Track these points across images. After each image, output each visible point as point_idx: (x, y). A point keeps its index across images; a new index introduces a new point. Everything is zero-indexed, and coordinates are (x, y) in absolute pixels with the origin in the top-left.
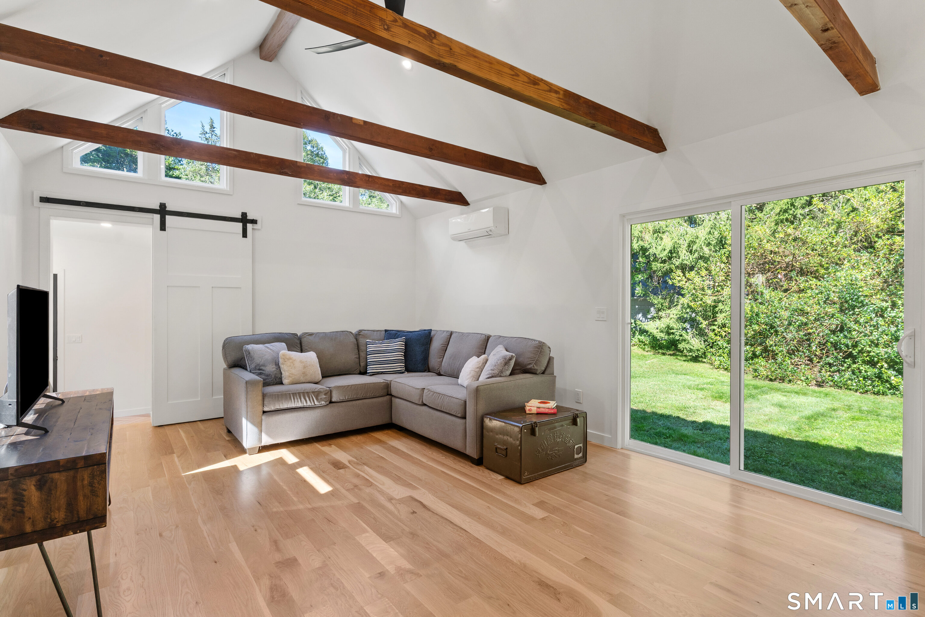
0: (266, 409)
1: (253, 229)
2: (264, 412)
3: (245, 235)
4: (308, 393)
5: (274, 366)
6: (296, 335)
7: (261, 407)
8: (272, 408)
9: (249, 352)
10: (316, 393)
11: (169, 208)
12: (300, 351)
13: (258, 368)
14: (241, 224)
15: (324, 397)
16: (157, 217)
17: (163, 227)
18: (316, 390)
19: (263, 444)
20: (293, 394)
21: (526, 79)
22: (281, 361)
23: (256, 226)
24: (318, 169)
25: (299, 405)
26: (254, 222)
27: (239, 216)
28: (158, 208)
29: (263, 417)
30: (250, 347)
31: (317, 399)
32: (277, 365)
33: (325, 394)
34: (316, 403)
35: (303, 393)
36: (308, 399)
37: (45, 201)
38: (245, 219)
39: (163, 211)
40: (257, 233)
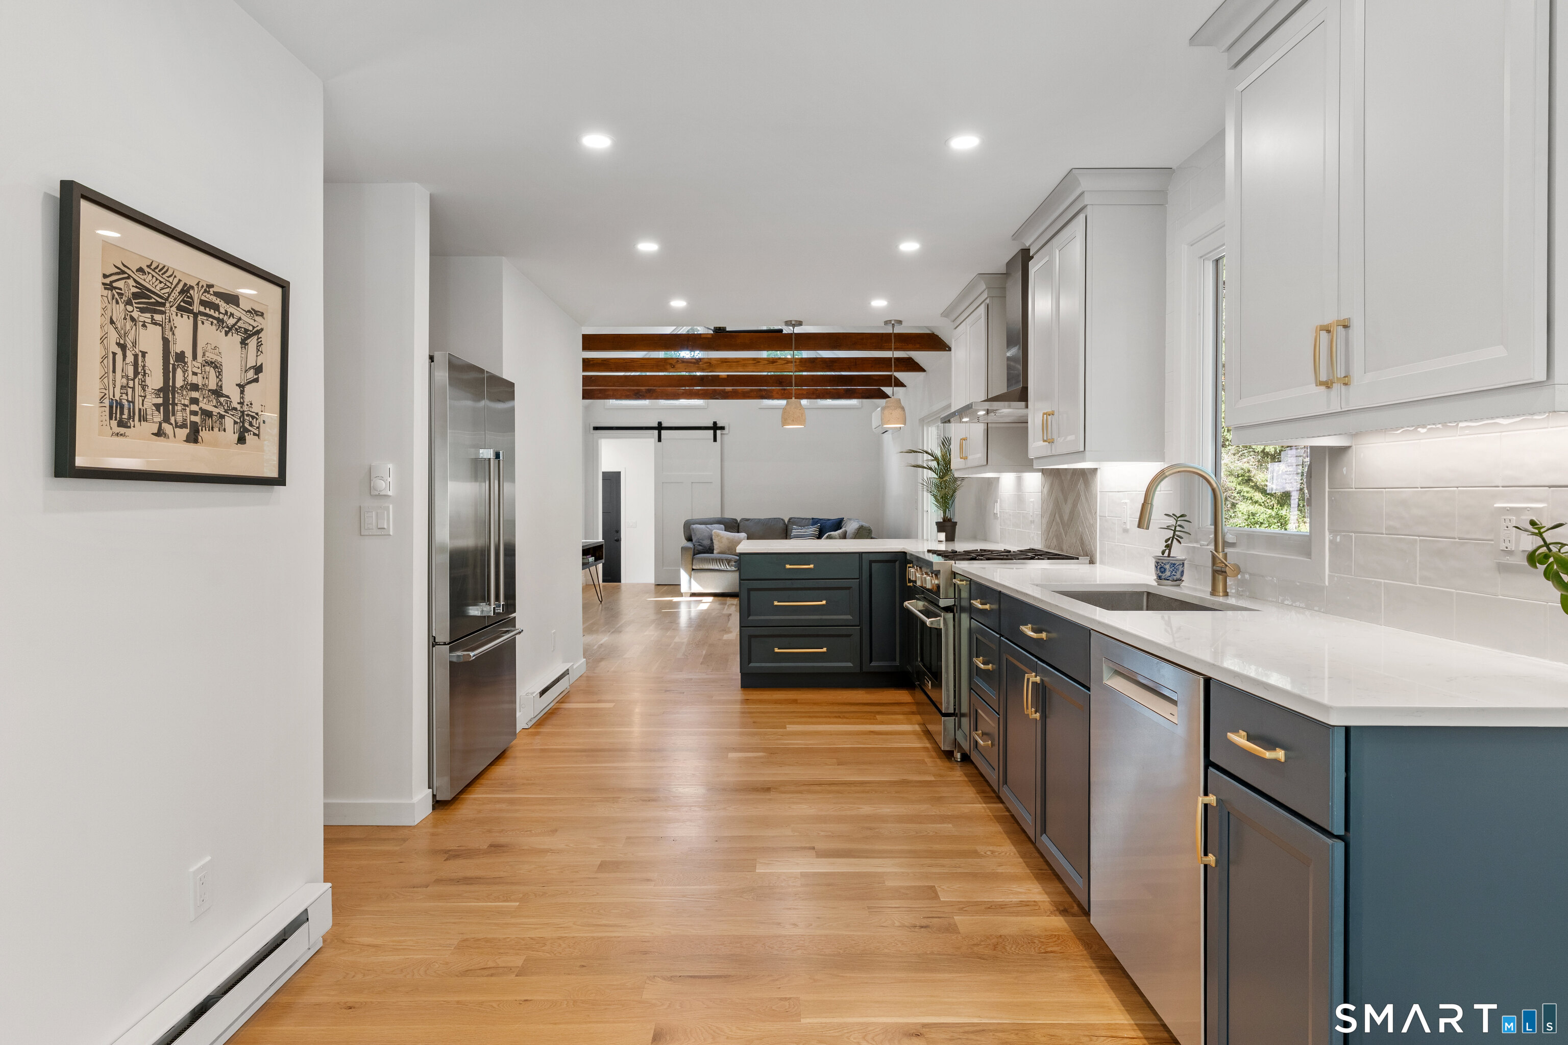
0: (694, 568)
1: (721, 434)
2: (693, 569)
3: (715, 440)
4: (722, 560)
5: (710, 541)
6: (736, 520)
7: (691, 566)
8: (698, 568)
9: (693, 529)
10: (728, 561)
11: (664, 425)
12: (737, 531)
13: (698, 541)
14: (712, 431)
15: (734, 564)
16: (656, 432)
17: (660, 440)
18: (729, 558)
19: (693, 591)
20: (712, 559)
21: (766, 362)
22: (713, 537)
23: (724, 432)
24: (742, 391)
25: (716, 567)
26: (722, 428)
27: (711, 425)
28: (657, 426)
29: (692, 573)
30: (694, 526)
31: (728, 565)
32: (712, 540)
33: (735, 562)
34: (728, 568)
35: (719, 559)
36: (722, 564)
37: (596, 428)
38: (715, 427)
39: (660, 428)
40: (725, 437)
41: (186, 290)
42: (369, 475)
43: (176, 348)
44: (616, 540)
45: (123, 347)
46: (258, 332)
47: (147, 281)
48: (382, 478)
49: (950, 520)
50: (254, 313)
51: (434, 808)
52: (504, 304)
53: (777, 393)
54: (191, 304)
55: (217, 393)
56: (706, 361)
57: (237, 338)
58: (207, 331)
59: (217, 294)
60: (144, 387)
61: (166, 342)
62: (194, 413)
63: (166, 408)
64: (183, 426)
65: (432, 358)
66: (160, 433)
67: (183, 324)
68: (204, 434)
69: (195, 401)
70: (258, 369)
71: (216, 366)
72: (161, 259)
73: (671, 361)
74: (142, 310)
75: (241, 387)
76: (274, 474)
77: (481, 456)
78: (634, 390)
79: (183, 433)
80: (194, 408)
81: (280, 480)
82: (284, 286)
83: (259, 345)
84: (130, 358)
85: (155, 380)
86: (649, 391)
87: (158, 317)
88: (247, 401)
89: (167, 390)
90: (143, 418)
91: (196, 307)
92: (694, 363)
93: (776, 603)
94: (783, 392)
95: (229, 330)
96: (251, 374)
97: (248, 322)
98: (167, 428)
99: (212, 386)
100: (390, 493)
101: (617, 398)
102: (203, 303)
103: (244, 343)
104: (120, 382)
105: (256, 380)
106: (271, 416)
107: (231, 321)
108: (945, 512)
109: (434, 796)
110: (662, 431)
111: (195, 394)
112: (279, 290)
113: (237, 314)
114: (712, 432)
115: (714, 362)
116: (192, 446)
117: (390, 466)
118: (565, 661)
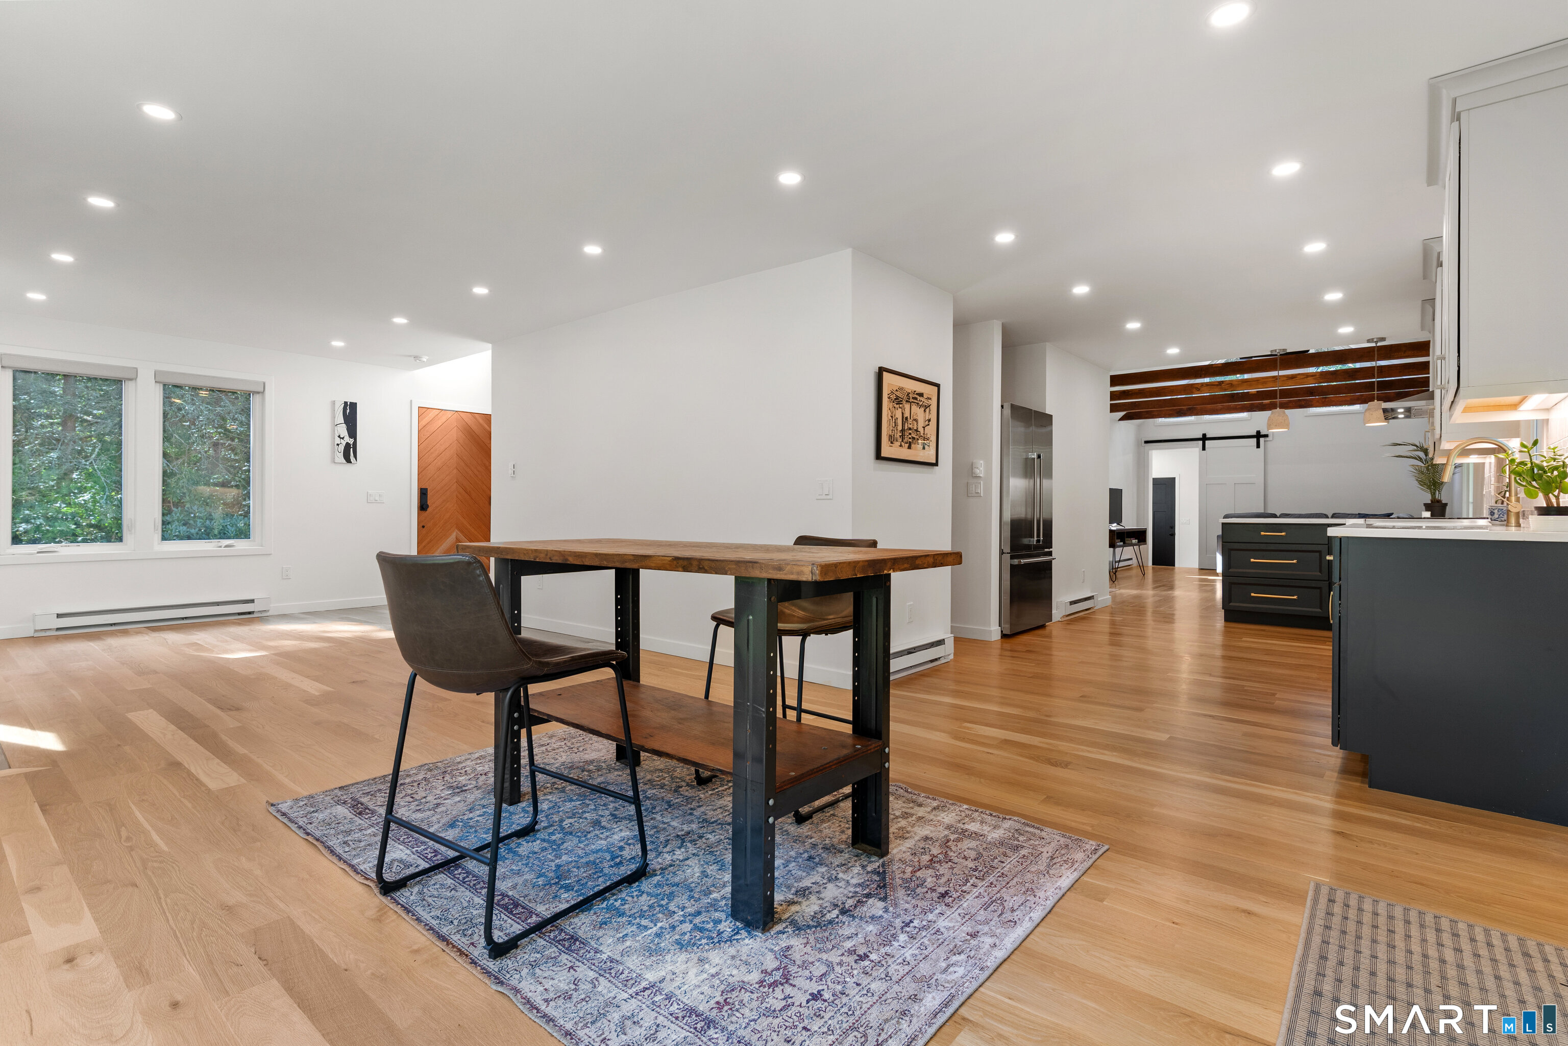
1: (1265, 441)
3: (1259, 447)
11: (1208, 436)
16: (1201, 442)
17: (1204, 448)
21: (1286, 379)
23: (1267, 439)
26: (1266, 436)
27: (1254, 433)
28: (1202, 437)
37: (1146, 442)
38: (1258, 436)
39: (1204, 438)
40: (1269, 444)
41: (909, 394)
42: (972, 467)
43: (905, 416)
44: (1170, 535)
45: (892, 417)
46: (929, 406)
47: (898, 394)
48: (978, 468)
49: (1439, 501)
50: (929, 399)
51: (1002, 638)
52: (1047, 369)
53: (1318, 402)
54: (909, 399)
55: (917, 431)
56: (1227, 383)
57: (923, 409)
58: (914, 407)
59: (917, 394)
60: (897, 430)
61: (903, 413)
62: (910, 438)
63: (902, 437)
64: (907, 443)
65: (1002, 407)
66: (901, 446)
67: (907, 406)
68: (913, 446)
69: (910, 434)
70: (929, 420)
71: (916, 420)
72: (902, 385)
73: (1196, 386)
74: (897, 404)
75: (924, 427)
76: (934, 461)
77: (1030, 457)
78: (1176, 409)
79: (907, 445)
80: (910, 436)
81: (936, 464)
82: (938, 386)
83: (930, 411)
84: (894, 421)
85: (900, 428)
86: (1190, 409)
87: (901, 405)
88: (926, 434)
89: (903, 431)
90: (897, 441)
91: (911, 400)
92: (1217, 385)
93: (1252, 560)
94: (1324, 400)
95: (921, 406)
96: (927, 423)
97: (926, 402)
98: (903, 443)
99: (915, 428)
100: (981, 475)
101: (1165, 416)
102: (913, 398)
103: (925, 411)
104: (891, 428)
105: (929, 425)
106: (934, 438)
107: (921, 403)
108: (1433, 494)
109: (1002, 631)
110: (1206, 442)
111: (910, 431)
112: (937, 388)
113: (923, 400)
114: (1255, 440)
115: (1234, 383)
116: (909, 450)
117: (982, 462)
118: (1092, 592)
